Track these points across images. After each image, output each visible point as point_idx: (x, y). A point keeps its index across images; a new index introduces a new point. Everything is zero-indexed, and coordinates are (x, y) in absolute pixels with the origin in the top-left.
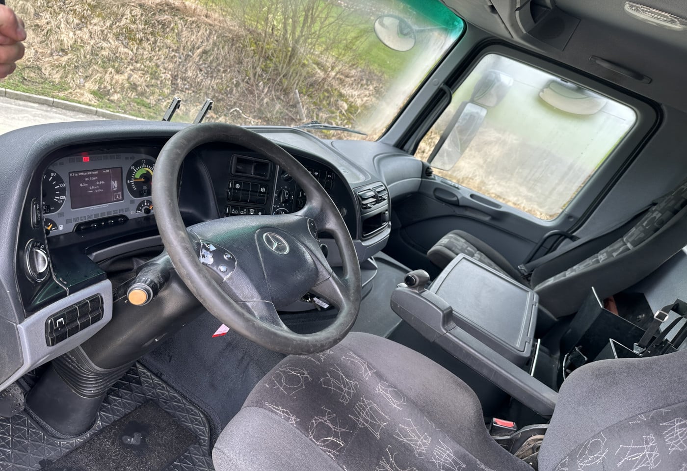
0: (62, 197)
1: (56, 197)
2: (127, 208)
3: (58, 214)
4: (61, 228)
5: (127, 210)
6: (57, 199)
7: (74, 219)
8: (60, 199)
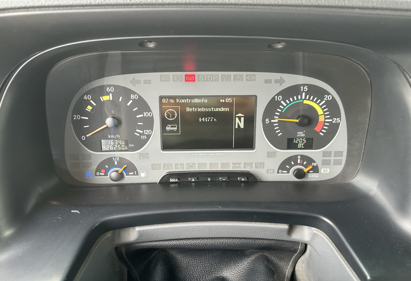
0: (147, 132)
1: (137, 130)
2: (260, 163)
3: (140, 154)
4: (143, 175)
5: (261, 165)
6: (138, 132)
7: (164, 165)
8: (143, 134)
